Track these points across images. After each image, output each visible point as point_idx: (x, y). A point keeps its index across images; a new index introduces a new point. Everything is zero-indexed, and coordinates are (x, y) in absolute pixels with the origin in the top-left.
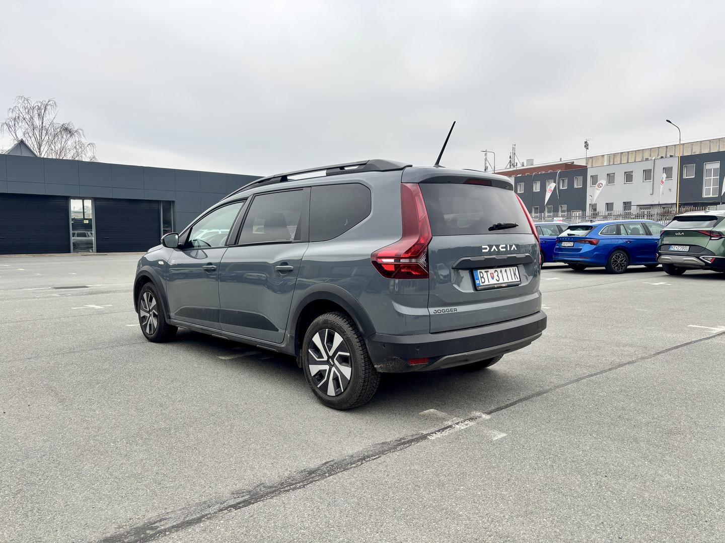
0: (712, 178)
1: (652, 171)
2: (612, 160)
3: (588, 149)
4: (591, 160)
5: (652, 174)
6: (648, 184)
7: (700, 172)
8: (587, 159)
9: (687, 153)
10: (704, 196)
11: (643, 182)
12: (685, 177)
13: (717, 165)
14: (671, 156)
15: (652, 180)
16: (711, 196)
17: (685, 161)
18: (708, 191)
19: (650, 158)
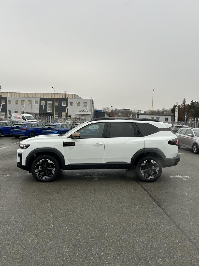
0: (50, 106)
1: (31, 101)
3: (1, 89)
4: (2, 93)
7: (46, 104)
9: (42, 97)
10: (48, 111)
11: (28, 104)
12: (42, 105)
13: (51, 102)
14: (37, 97)
15: (31, 104)
16: (50, 111)
17: (41, 99)
18: (49, 110)
19: (30, 97)
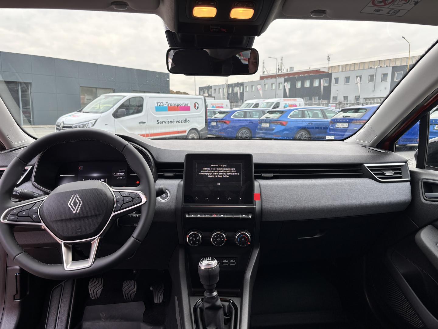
1: (375, 76)
2: (344, 69)
5: (374, 78)
6: (372, 84)
8: (329, 68)
9: (398, 64)
11: (368, 83)
12: (395, 80)
14: (387, 66)
15: (374, 82)
19: (373, 67)
